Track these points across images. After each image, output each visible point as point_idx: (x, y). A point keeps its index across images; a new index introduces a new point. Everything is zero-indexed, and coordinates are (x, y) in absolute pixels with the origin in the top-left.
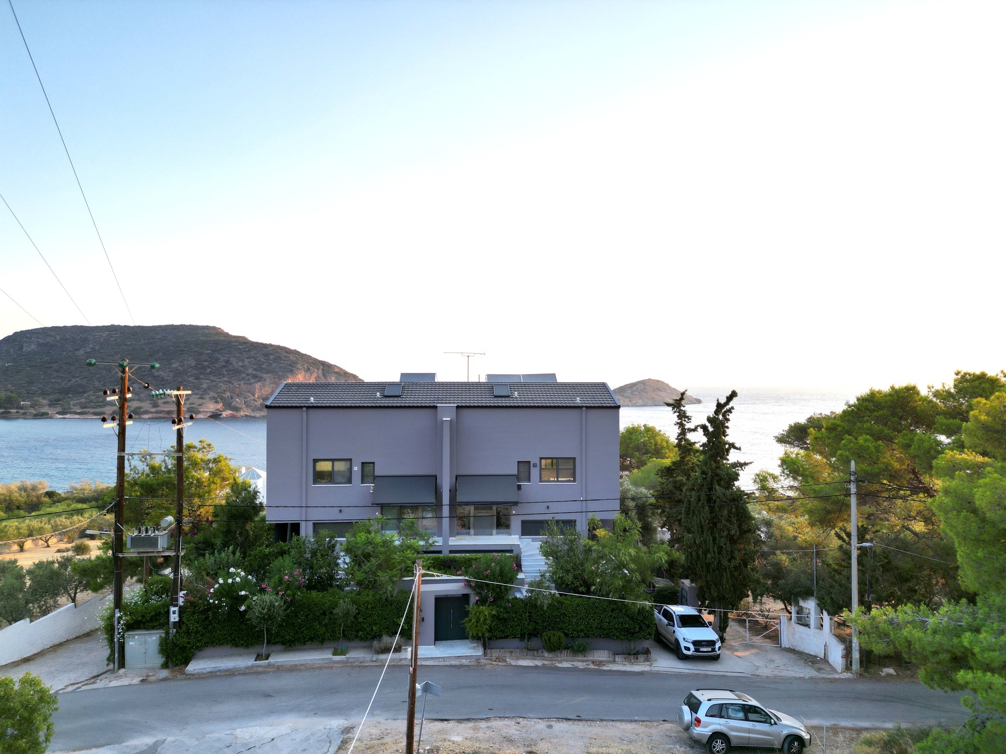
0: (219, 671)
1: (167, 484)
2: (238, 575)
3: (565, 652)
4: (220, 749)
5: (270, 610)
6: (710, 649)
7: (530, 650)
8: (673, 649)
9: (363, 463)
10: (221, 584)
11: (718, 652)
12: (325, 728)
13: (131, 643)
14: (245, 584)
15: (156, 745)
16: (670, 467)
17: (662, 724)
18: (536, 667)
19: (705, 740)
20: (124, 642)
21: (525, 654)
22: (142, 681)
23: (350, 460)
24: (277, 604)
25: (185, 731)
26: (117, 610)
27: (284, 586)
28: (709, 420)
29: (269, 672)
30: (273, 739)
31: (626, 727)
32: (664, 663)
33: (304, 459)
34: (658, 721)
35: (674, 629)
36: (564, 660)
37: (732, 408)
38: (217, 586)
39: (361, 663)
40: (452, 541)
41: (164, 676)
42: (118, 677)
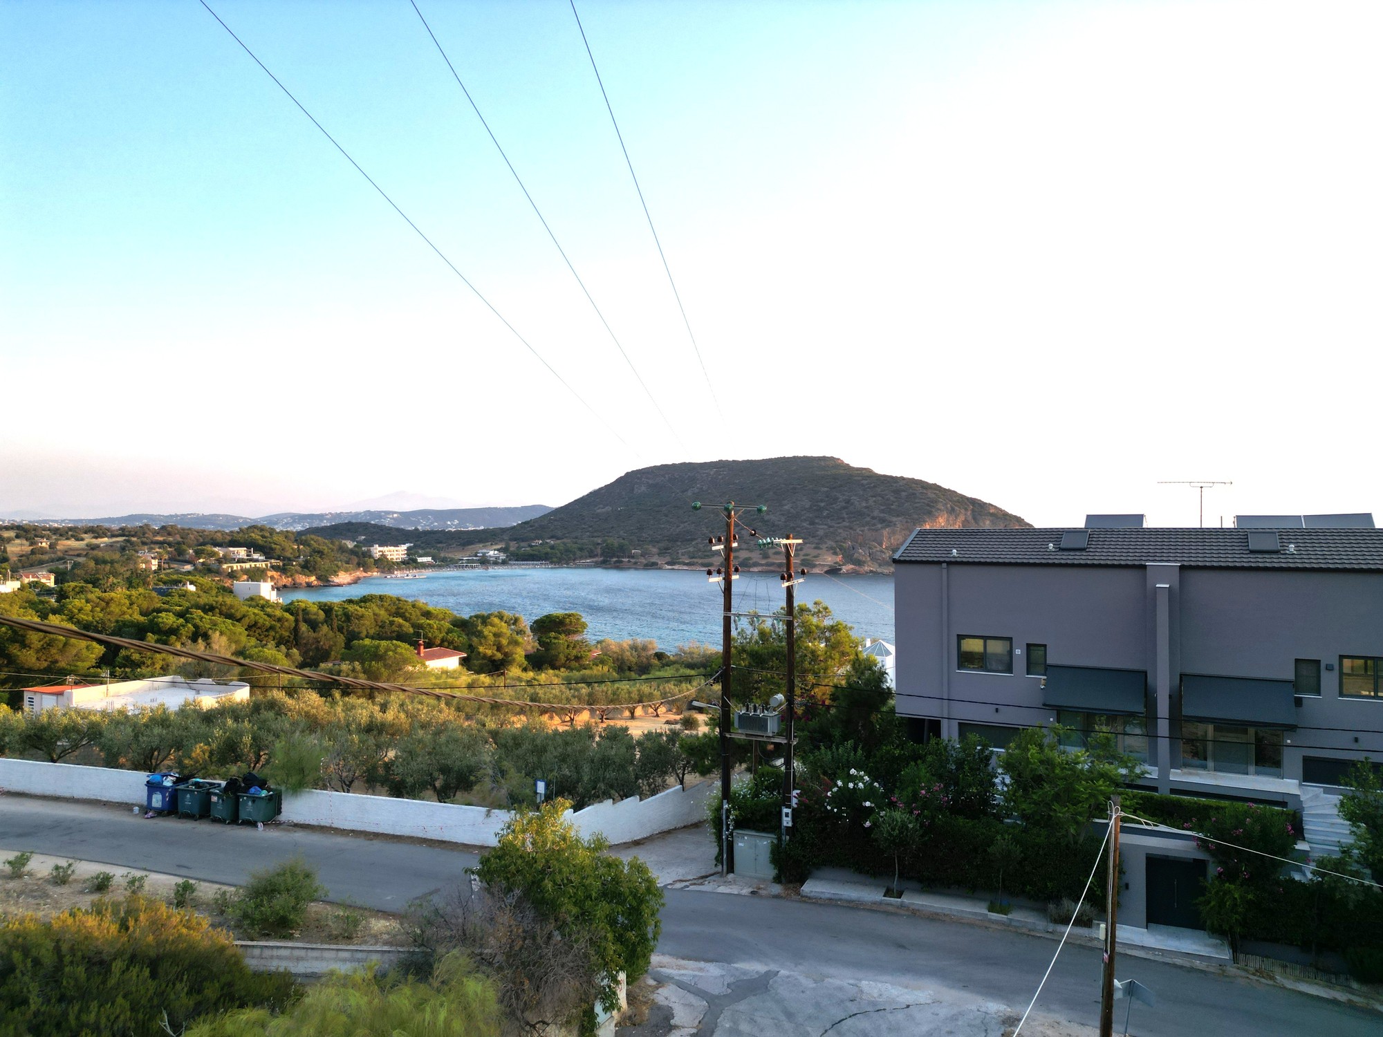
0: (840, 900)
2: (861, 779)
4: (842, 1001)
5: (902, 833)
7: (1322, 970)
9: (1029, 645)
10: (840, 788)
12: (978, 1010)
13: (740, 844)
14: (870, 793)
15: (767, 977)
20: (733, 841)
21: (1312, 975)
22: (752, 893)
23: (1010, 639)
24: (911, 826)
25: (801, 968)
26: (725, 801)
27: (919, 803)
29: (902, 915)
30: (908, 1007)
33: (945, 634)
38: (835, 789)
39: (1029, 931)
40: (1179, 776)
41: (776, 893)
42: (727, 883)
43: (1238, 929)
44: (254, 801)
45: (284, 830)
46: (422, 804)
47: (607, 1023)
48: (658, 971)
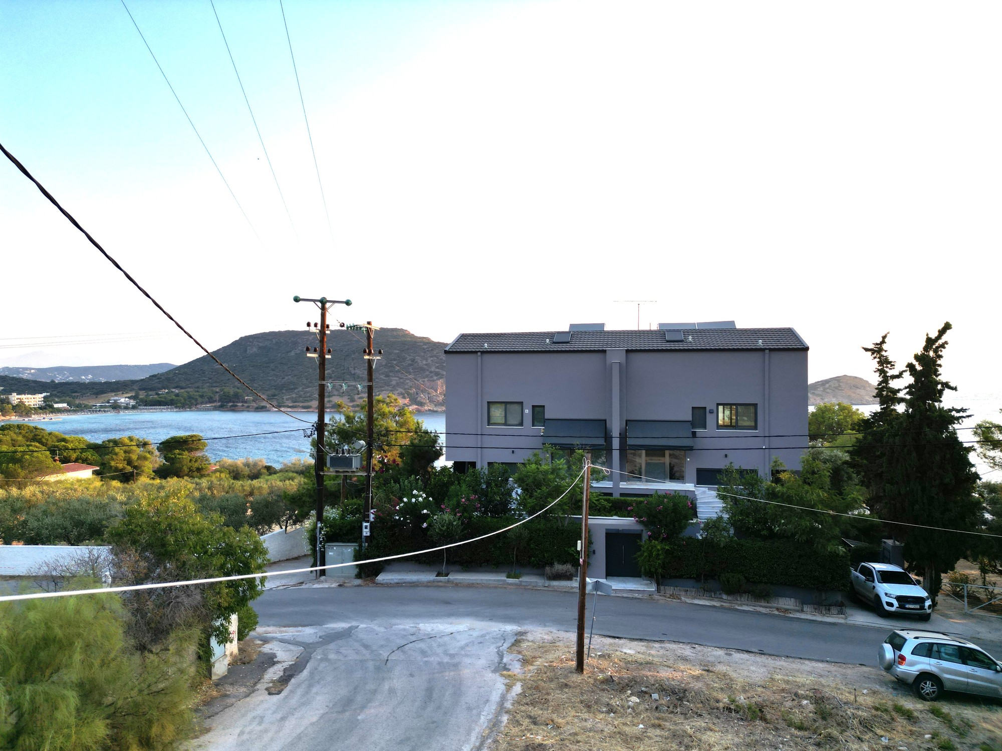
0: (405, 583)
2: (421, 496)
3: (745, 596)
4: (405, 636)
5: (449, 529)
6: (918, 607)
7: (707, 591)
8: (874, 606)
9: (533, 406)
10: (405, 503)
11: (929, 611)
12: (499, 630)
13: (330, 553)
14: (426, 504)
15: (351, 628)
16: (869, 420)
17: (858, 667)
18: (714, 607)
19: (911, 680)
20: (324, 551)
21: (701, 594)
22: (340, 586)
23: (522, 403)
24: (455, 523)
25: (375, 622)
26: (319, 522)
27: (461, 508)
28: (917, 357)
29: (449, 587)
30: (452, 633)
31: (816, 665)
32: (861, 619)
33: (479, 401)
34: (854, 664)
35: (874, 584)
36: (744, 604)
37: (946, 343)
38: (402, 505)
39: (533, 587)
40: (623, 485)
41: (358, 584)
42: (319, 582)
43: (660, 570)
47: (221, 659)
48: (264, 636)
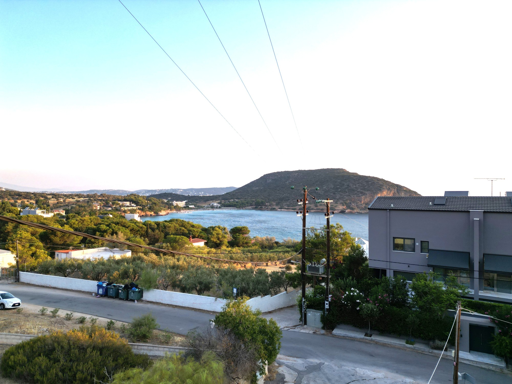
0: (348, 337)
1: (322, 243)
2: (356, 292)
4: (349, 375)
5: (372, 312)
9: (421, 242)
10: (347, 294)
13: (309, 314)
14: (359, 297)
15: (320, 365)
20: (306, 313)
22: (314, 333)
23: (414, 239)
24: (375, 310)
25: (333, 362)
26: (303, 298)
27: (378, 301)
29: (372, 344)
30: (375, 379)
33: (388, 237)
38: (345, 295)
39: (422, 352)
40: (482, 293)
41: (323, 333)
42: (304, 329)
43: (508, 355)
44: (134, 293)
45: (144, 303)
46: (192, 295)
47: (261, 379)
48: (279, 361)
